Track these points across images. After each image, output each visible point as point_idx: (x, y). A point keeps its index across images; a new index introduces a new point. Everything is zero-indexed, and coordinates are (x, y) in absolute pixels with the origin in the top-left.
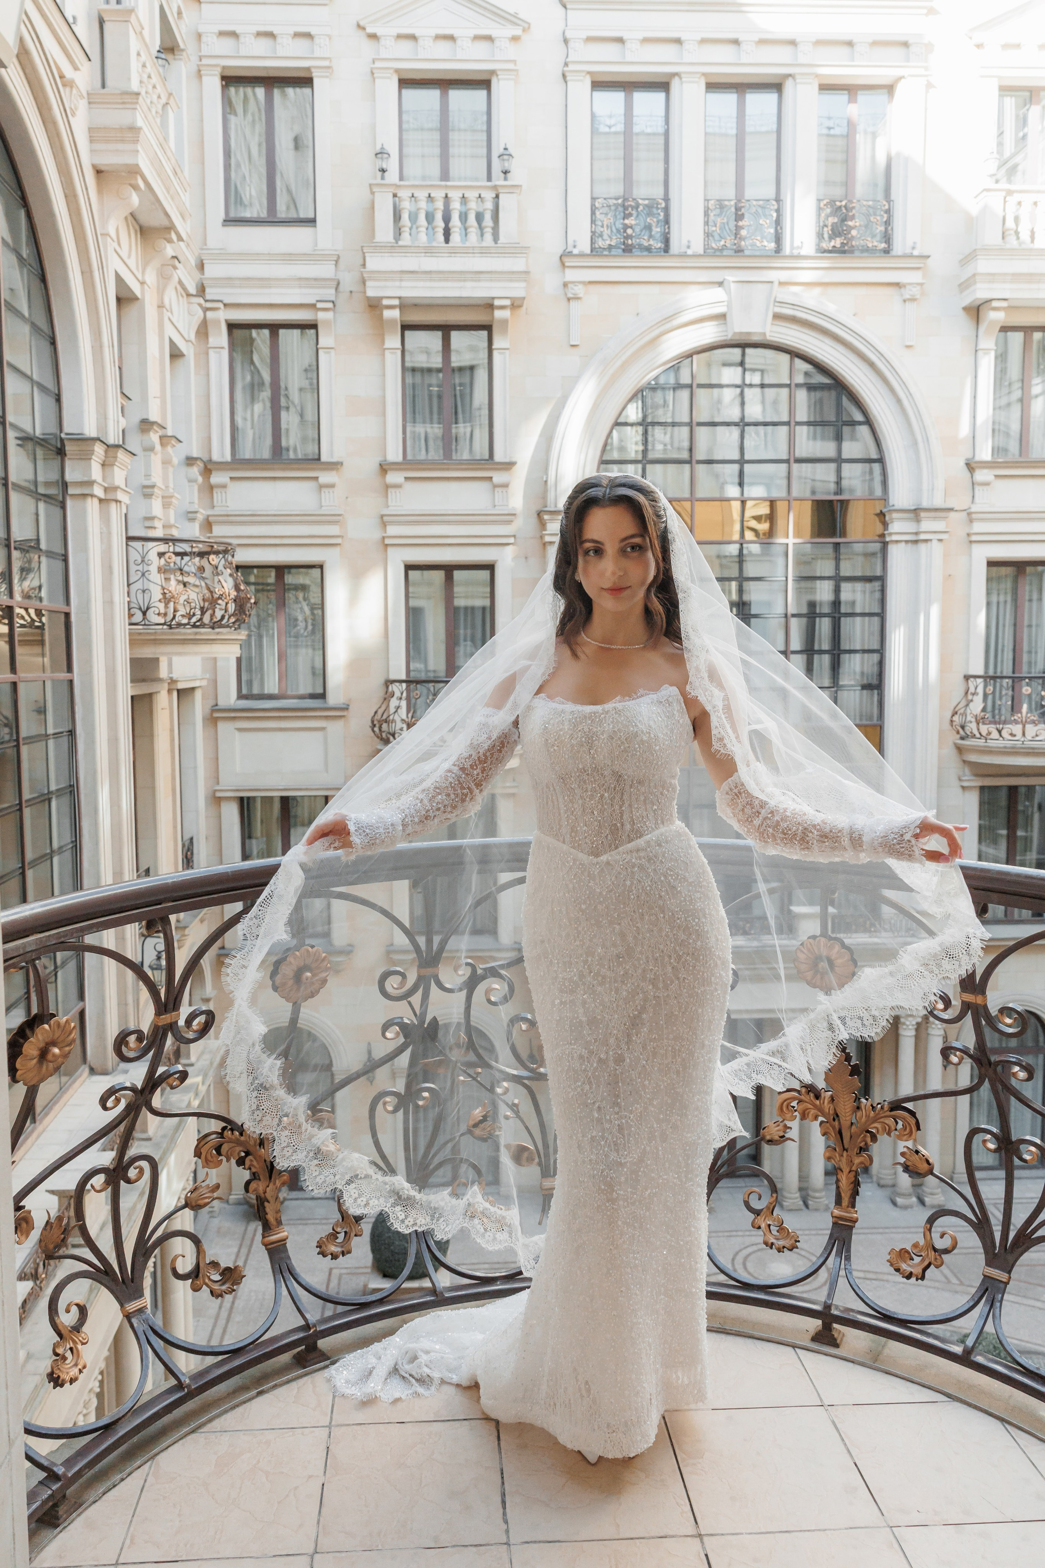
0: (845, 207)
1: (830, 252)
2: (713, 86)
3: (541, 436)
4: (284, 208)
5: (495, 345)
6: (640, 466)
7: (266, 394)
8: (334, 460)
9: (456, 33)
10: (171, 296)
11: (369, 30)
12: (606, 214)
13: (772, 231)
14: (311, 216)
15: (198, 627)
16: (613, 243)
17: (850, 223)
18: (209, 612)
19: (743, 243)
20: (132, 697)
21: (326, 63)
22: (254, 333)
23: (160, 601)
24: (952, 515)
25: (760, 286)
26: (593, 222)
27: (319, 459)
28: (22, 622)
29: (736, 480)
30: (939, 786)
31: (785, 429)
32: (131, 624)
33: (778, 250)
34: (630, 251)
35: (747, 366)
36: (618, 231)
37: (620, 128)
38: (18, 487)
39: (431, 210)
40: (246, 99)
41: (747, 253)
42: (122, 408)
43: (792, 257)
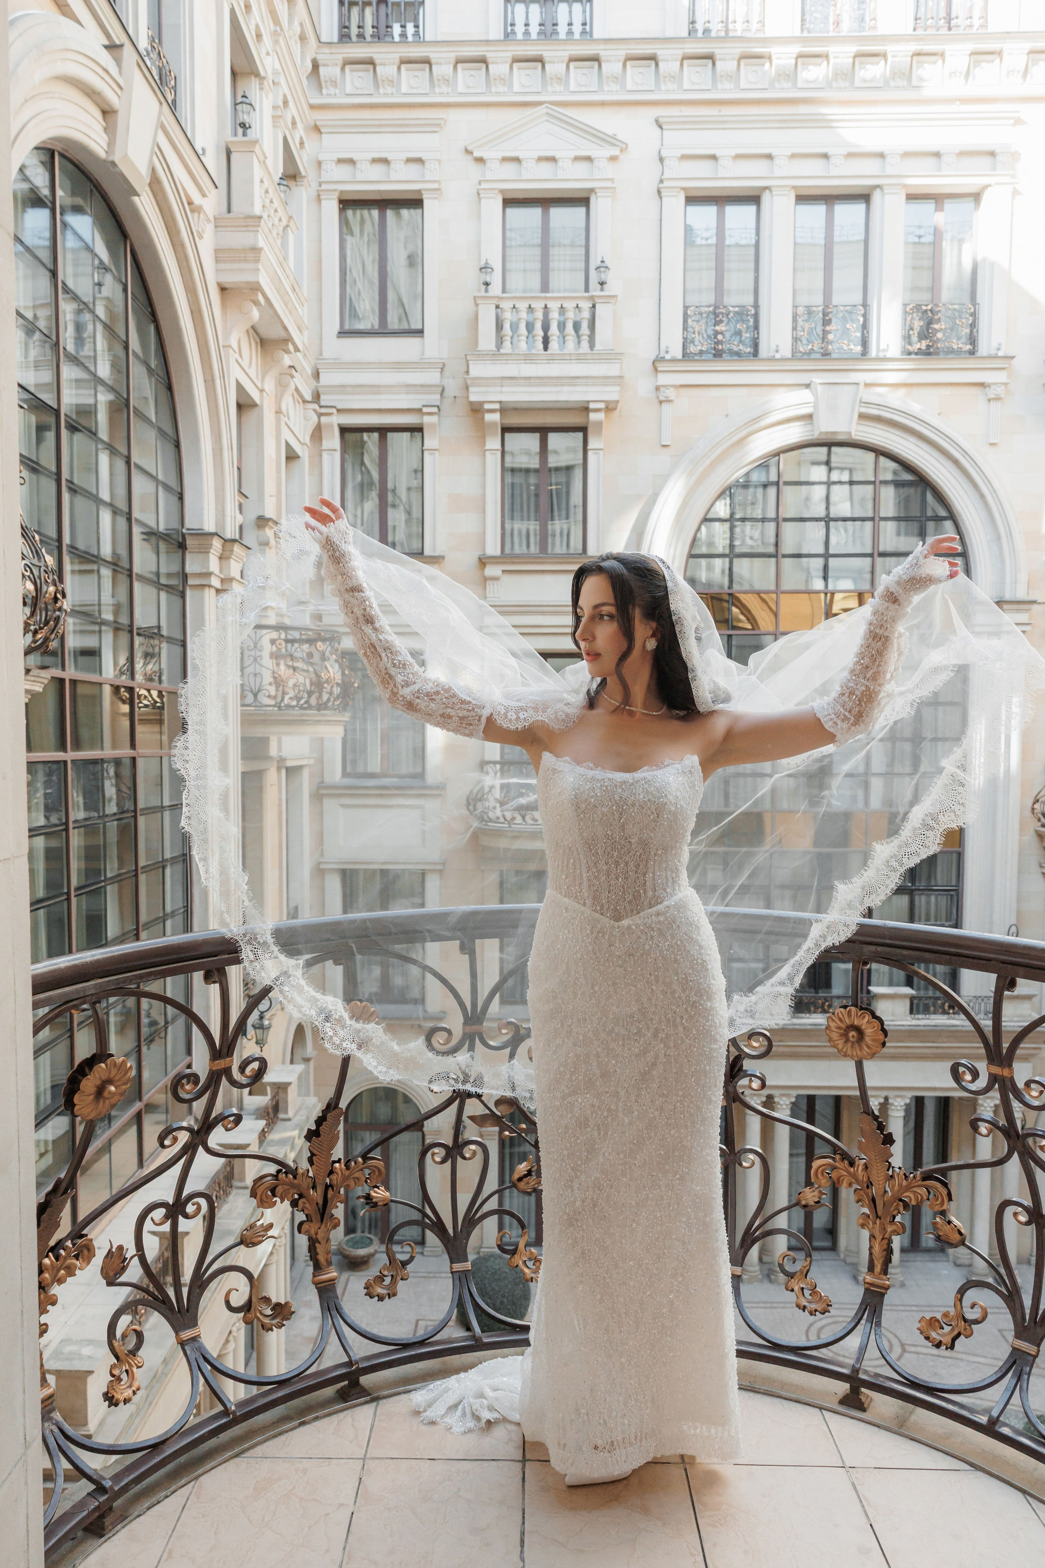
0: (931, 310)
1: (916, 354)
2: (803, 198)
3: (632, 531)
4: (396, 320)
5: (590, 446)
6: (727, 560)
7: (374, 494)
8: (437, 554)
9: (557, 155)
10: (288, 402)
11: (477, 154)
12: (698, 321)
13: (859, 334)
14: (420, 327)
15: (306, 709)
16: (704, 349)
17: (936, 326)
18: (316, 694)
19: (830, 347)
20: (243, 773)
21: (436, 186)
22: (365, 436)
23: (270, 684)
24: (1035, 607)
25: (846, 387)
26: (685, 328)
27: (422, 553)
28: (146, 702)
29: (821, 574)
30: (1020, 871)
31: (869, 525)
32: (243, 705)
33: (865, 353)
34: (721, 356)
35: (833, 465)
36: (709, 337)
37: (713, 241)
38: (142, 578)
39: (531, 320)
40: (362, 221)
41: (834, 356)
42: (240, 506)
43: (878, 359)
